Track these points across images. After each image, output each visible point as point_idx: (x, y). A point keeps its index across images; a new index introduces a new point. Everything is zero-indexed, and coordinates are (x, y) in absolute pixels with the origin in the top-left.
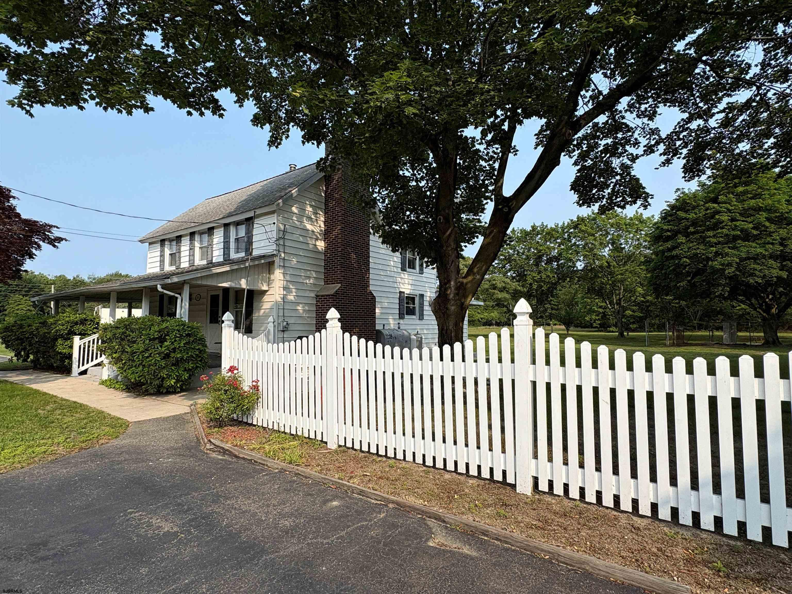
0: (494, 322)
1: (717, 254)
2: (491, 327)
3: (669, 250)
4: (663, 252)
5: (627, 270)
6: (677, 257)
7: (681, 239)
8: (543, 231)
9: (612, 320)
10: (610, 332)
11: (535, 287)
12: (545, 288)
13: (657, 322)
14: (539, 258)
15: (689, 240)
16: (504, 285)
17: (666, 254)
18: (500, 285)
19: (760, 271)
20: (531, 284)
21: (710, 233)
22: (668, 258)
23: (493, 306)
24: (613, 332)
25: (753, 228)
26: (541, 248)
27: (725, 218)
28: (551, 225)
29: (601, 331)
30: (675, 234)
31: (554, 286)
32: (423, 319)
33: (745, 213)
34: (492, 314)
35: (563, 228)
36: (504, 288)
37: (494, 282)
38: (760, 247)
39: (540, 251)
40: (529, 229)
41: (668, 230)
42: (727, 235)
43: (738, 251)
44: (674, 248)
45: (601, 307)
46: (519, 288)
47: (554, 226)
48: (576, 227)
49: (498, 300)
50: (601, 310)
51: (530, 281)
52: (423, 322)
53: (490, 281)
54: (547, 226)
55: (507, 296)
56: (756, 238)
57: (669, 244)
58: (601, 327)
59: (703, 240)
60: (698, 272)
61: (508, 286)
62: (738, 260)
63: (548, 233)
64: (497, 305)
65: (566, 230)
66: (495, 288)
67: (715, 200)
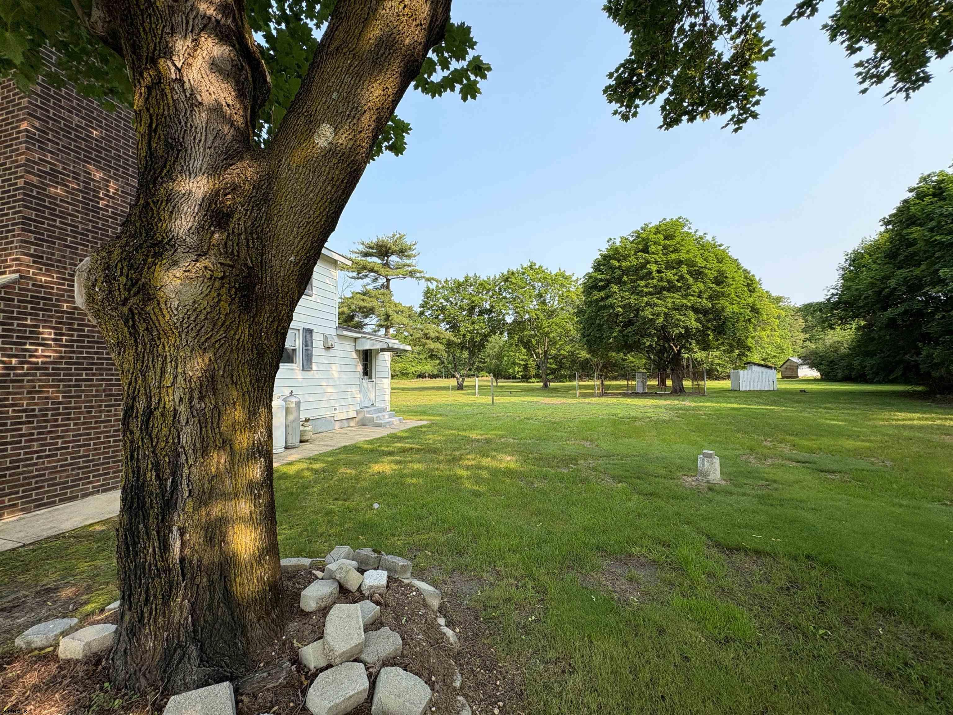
0: (427, 375)
1: (647, 304)
2: (424, 379)
3: (602, 299)
4: (597, 301)
5: (553, 323)
6: (612, 306)
7: (615, 288)
8: (476, 282)
9: (533, 372)
10: (530, 382)
11: (468, 338)
12: (478, 339)
13: (569, 372)
14: (471, 310)
15: (622, 290)
16: (437, 335)
17: (600, 304)
18: (432, 335)
19: (684, 322)
20: (464, 336)
21: (643, 283)
22: (601, 308)
23: (425, 358)
24: (533, 382)
25: (677, 281)
26: (474, 299)
27: (654, 268)
28: (483, 277)
29: (523, 382)
30: (608, 283)
31: (485, 337)
32: (310, 369)
33: (669, 266)
34: (426, 367)
35: (494, 281)
36: (438, 338)
37: (427, 331)
38: (683, 299)
39: (473, 302)
40: (462, 280)
41: (601, 280)
42: (655, 286)
43: (665, 301)
44: (607, 297)
45: (523, 360)
46: (453, 339)
47: (486, 279)
48: (506, 280)
49: (432, 350)
50: (522, 363)
51: (463, 331)
52: (309, 374)
53: (422, 330)
54: (479, 277)
55: (441, 347)
56: (679, 289)
57: (602, 294)
58: (522, 378)
59: (634, 291)
60: (630, 323)
61: (442, 336)
62: (666, 310)
63: (481, 285)
64: (431, 357)
65: (497, 283)
66: (428, 338)
67: (645, 250)
